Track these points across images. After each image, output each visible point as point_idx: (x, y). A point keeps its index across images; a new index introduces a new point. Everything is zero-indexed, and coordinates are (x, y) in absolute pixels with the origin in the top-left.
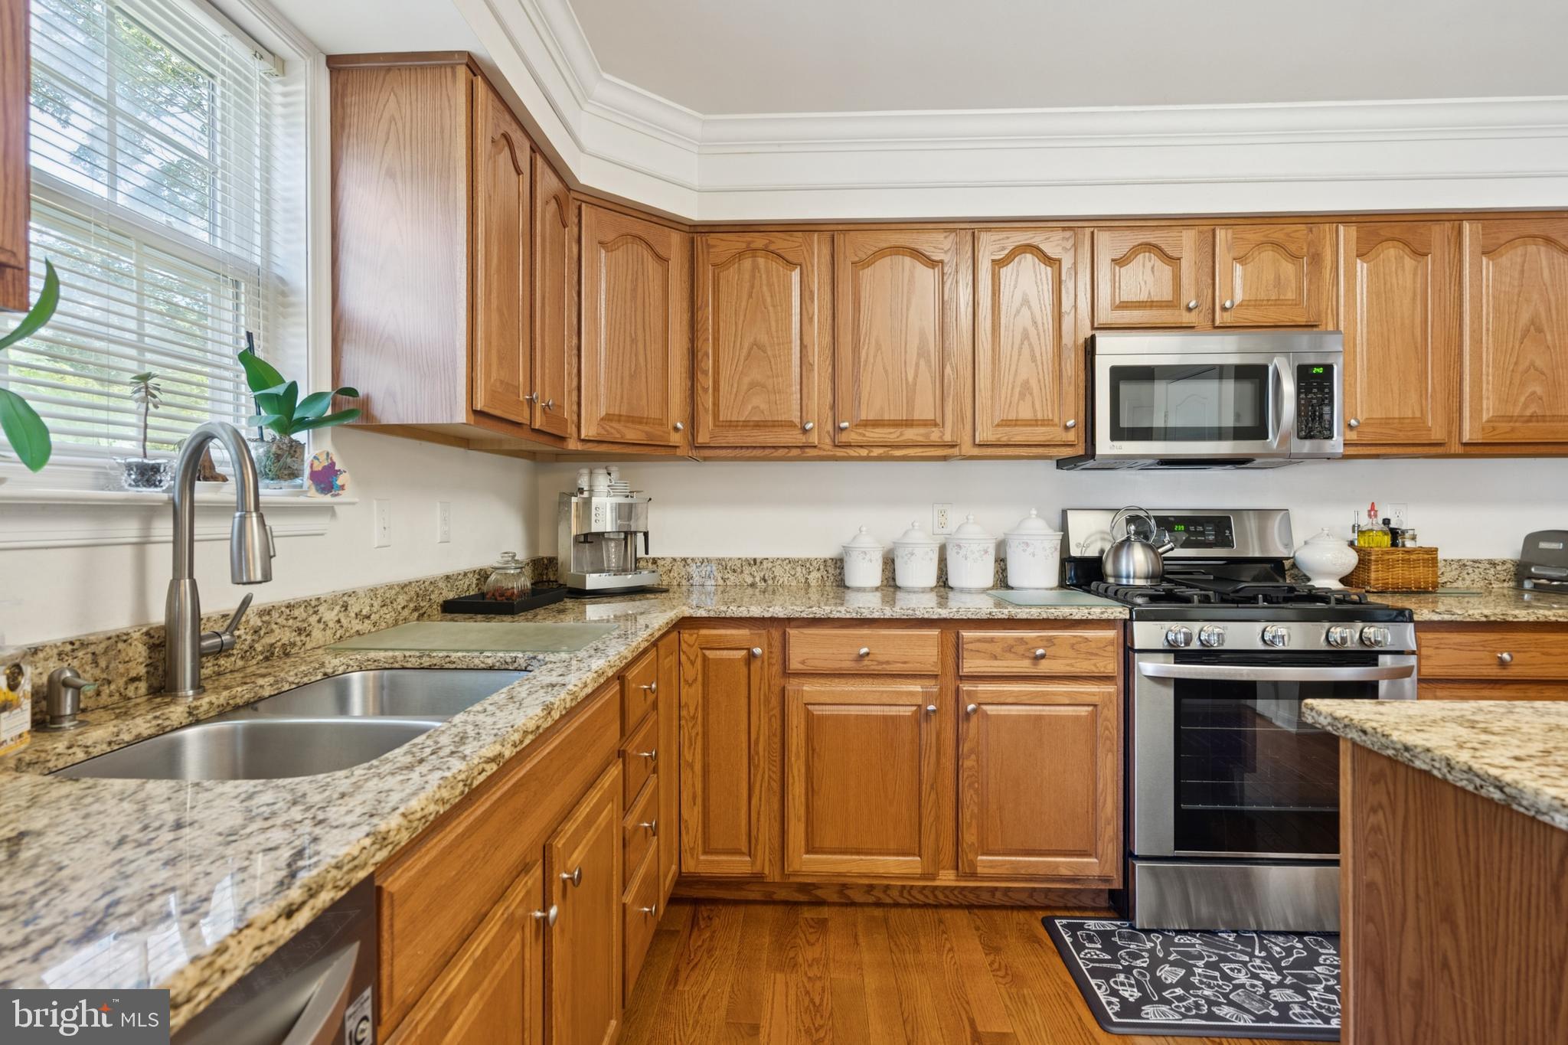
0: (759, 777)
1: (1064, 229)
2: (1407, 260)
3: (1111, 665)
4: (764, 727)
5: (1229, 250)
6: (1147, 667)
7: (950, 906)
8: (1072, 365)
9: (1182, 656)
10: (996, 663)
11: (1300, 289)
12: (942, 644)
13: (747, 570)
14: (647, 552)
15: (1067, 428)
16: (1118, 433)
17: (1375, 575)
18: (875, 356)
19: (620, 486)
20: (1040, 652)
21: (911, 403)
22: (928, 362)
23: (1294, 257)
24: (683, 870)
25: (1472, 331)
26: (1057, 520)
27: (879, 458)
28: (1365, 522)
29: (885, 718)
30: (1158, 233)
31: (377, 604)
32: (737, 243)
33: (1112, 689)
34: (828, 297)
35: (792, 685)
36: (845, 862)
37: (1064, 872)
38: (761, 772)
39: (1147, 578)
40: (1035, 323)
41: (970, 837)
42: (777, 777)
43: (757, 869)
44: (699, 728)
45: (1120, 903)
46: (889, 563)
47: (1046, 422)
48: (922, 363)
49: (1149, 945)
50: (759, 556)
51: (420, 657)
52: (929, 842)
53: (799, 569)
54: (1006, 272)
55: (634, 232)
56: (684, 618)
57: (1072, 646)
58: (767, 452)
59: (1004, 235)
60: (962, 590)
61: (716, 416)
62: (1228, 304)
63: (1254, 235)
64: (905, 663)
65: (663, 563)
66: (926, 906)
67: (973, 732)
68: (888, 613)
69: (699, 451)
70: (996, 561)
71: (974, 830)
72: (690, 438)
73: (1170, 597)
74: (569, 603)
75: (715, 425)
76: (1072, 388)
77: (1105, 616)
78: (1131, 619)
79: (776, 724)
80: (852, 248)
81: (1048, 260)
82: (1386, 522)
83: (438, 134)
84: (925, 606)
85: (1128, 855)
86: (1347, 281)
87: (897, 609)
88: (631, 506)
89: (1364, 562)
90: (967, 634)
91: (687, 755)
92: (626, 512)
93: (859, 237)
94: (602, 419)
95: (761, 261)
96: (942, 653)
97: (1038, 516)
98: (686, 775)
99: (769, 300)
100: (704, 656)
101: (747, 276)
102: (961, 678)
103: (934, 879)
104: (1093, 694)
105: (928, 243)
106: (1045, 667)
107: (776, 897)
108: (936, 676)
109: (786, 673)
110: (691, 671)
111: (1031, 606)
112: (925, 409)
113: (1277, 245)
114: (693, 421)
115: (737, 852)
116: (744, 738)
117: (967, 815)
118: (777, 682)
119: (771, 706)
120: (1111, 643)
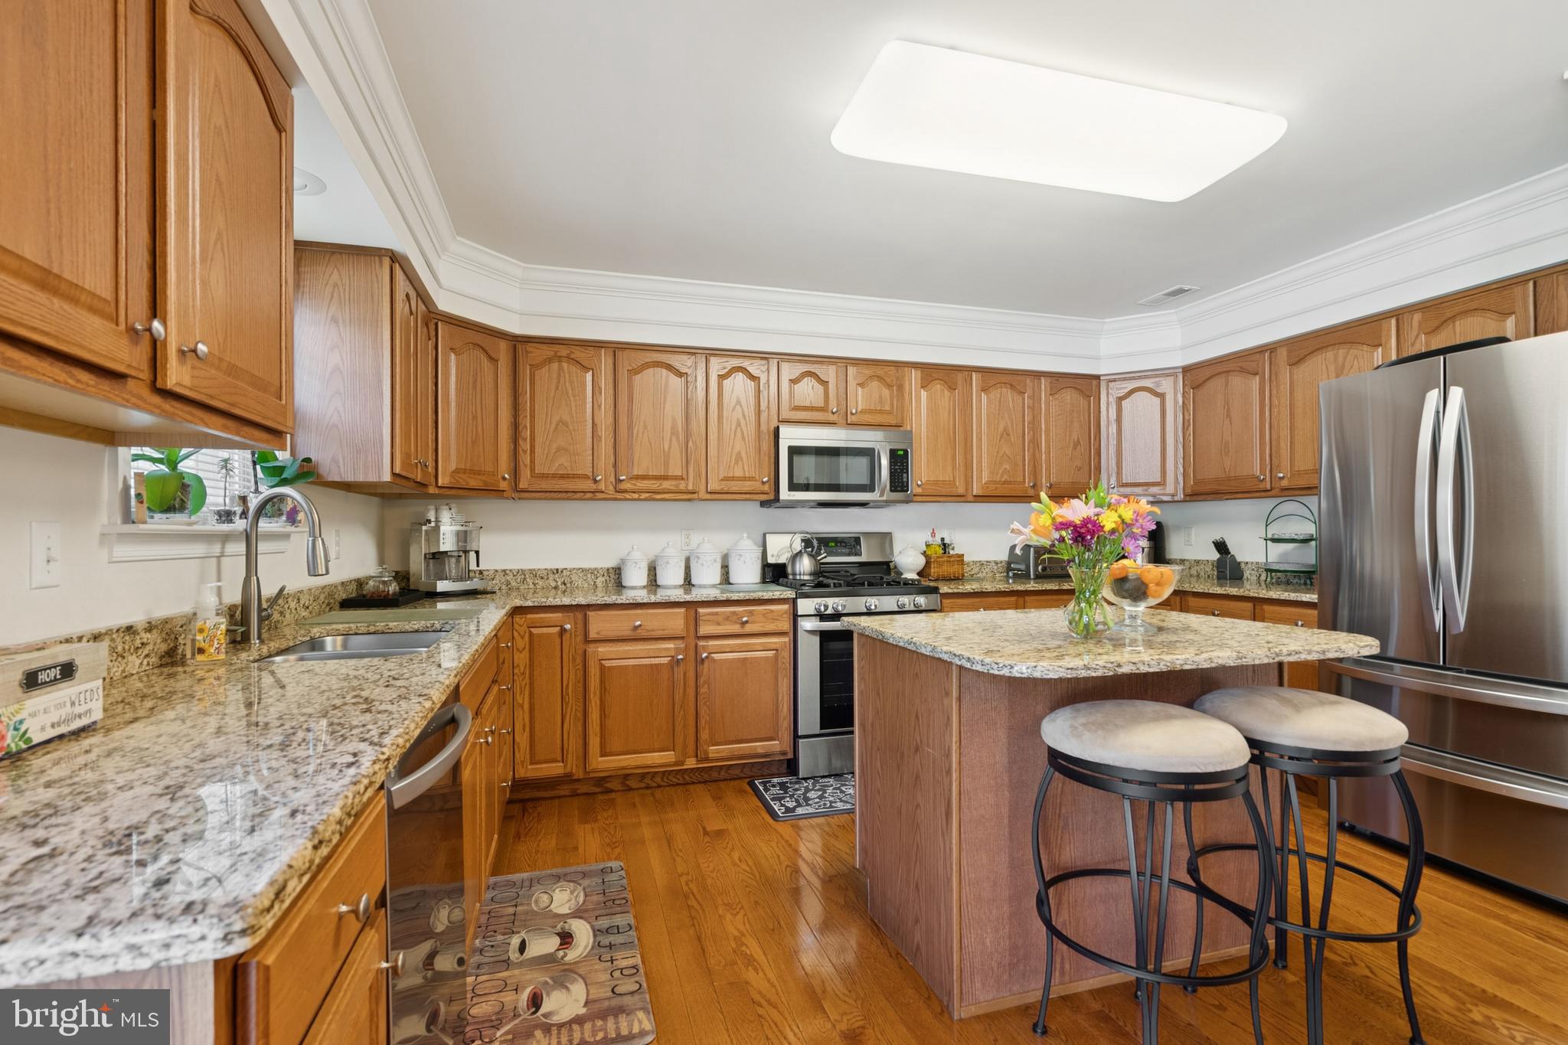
0: (569, 710)
1: (762, 358)
2: (946, 391)
3: (785, 625)
4: (572, 676)
5: (855, 379)
6: (807, 625)
7: (693, 783)
8: (767, 444)
9: (823, 617)
10: (720, 627)
11: (892, 404)
12: (687, 618)
13: (551, 577)
14: (478, 566)
15: (763, 483)
16: (793, 487)
17: (934, 571)
18: (643, 433)
19: (459, 518)
20: (745, 619)
21: (666, 465)
22: (678, 438)
23: (889, 386)
24: (516, 776)
25: (977, 434)
26: (760, 539)
27: (646, 499)
28: (930, 539)
29: (651, 666)
30: (815, 366)
31: (312, 599)
32: (547, 351)
33: (786, 639)
34: (611, 391)
35: (591, 648)
36: (628, 759)
37: (760, 751)
38: (570, 705)
39: (810, 574)
40: (744, 416)
41: (704, 735)
42: (581, 709)
43: (568, 770)
44: (527, 680)
45: (791, 766)
46: (652, 570)
47: (751, 479)
48: (674, 438)
49: (805, 785)
50: (560, 566)
51: (368, 627)
52: (679, 741)
53: (589, 575)
54: (726, 383)
55: (474, 342)
56: (516, 608)
57: (764, 615)
58: (569, 494)
59: (725, 359)
60: (700, 586)
61: (532, 469)
62: (854, 411)
63: (868, 371)
64: (663, 630)
65: (487, 573)
66: (678, 784)
67: (706, 670)
68: (653, 599)
69: (519, 492)
70: (722, 567)
71: (707, 731)
72: (513, 484)
73: (819, 585)
74: (427, 602)
75: (531, 476)
76: (767, 458)
77: (782, 597)
78: (796, 598)
79: (580, 674)
80: (627, 361)
81: (752, 378)
82: (943, 539)
83: (370, 299)
84: (678, 595)
85: (796, 737)
86: (916, 401)
87: (658, 596)
88: (466, 532)
89: (928, 563)
90: (701, 611)
91: (519, 699)
92: (463, 537)
93: (633, 354)
94: (453, 472)
95: (565, 365)
96: (687, 623)
97: (748, 537)
98: (518, 713)
99: (570, 392)
100: (530, 631)
101: (555, 376)
102: (699, 638)
103: (683, 764)
104: (776, 643)
105: (676, 361)
106: (748, 629)
107: (579, 792)
108: (683, 638)
109: (587, 641)
110: (521, 643)
111: (739, 592)
112: (676, 470)
113: (880, 378)
114: (515, 473)
115: (555, 761)
116: (559, 685)
117: (702, 722)
118: (581, 647)
119: (577, 663)
120: (786, 612)
